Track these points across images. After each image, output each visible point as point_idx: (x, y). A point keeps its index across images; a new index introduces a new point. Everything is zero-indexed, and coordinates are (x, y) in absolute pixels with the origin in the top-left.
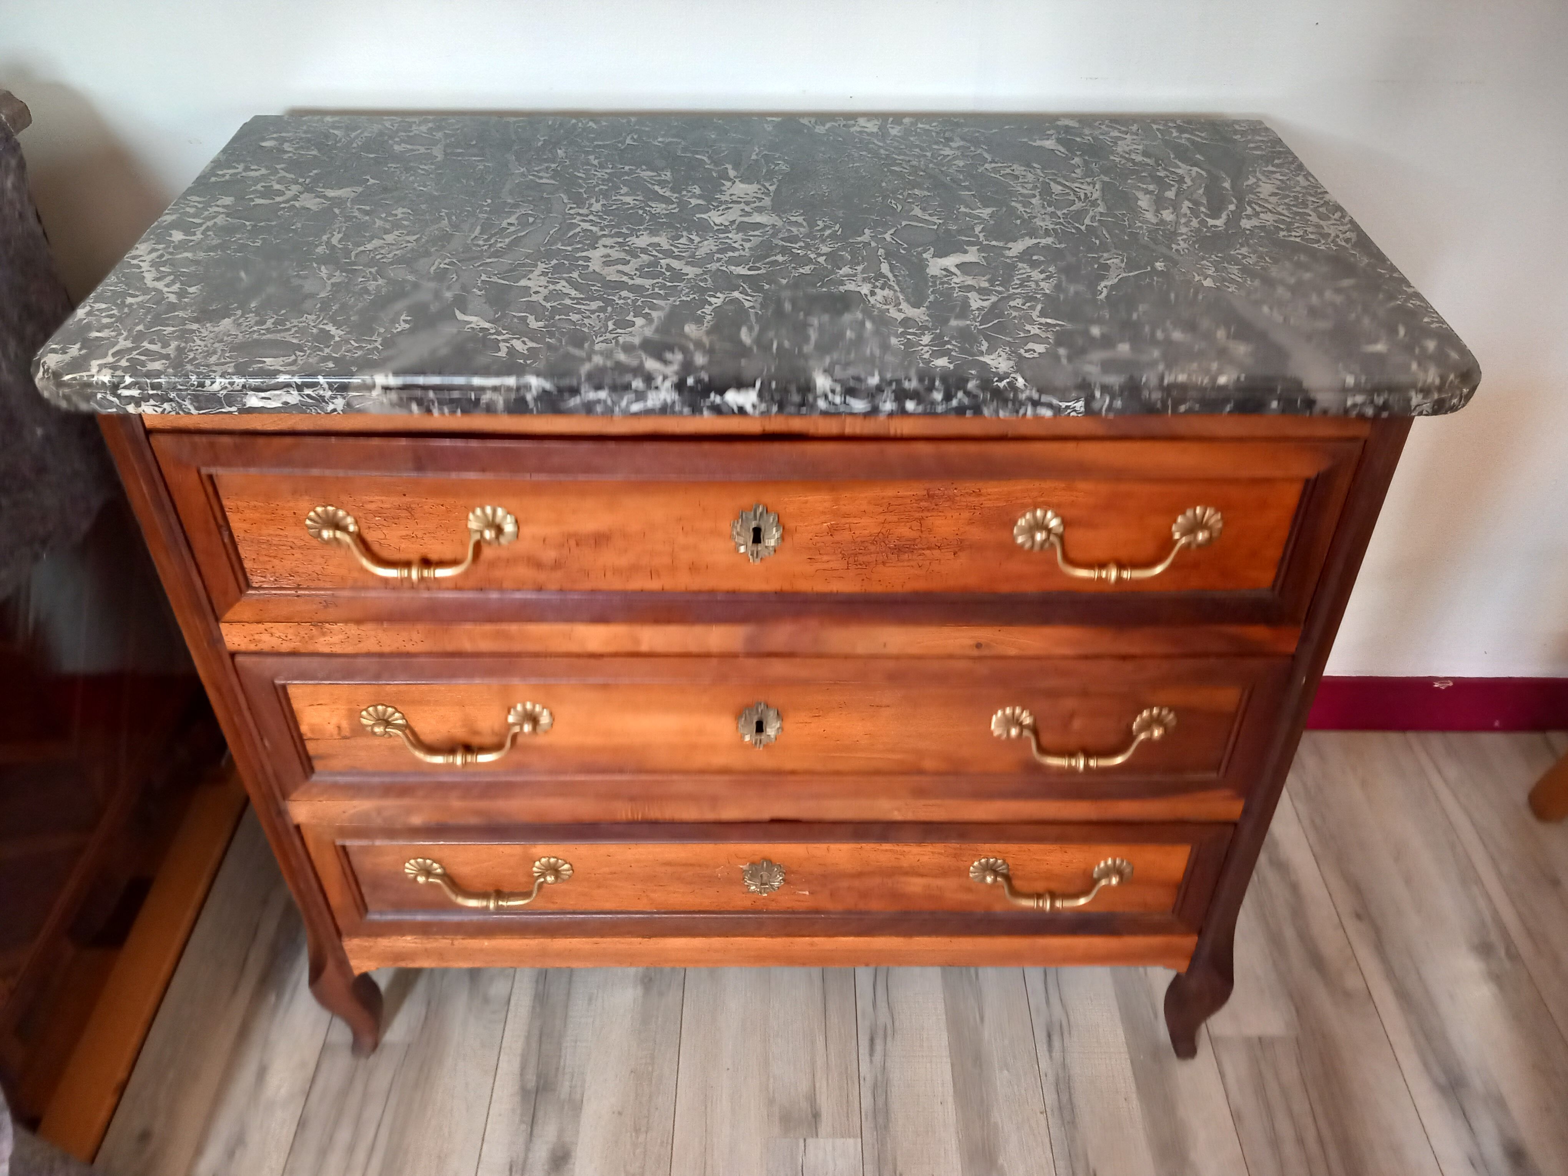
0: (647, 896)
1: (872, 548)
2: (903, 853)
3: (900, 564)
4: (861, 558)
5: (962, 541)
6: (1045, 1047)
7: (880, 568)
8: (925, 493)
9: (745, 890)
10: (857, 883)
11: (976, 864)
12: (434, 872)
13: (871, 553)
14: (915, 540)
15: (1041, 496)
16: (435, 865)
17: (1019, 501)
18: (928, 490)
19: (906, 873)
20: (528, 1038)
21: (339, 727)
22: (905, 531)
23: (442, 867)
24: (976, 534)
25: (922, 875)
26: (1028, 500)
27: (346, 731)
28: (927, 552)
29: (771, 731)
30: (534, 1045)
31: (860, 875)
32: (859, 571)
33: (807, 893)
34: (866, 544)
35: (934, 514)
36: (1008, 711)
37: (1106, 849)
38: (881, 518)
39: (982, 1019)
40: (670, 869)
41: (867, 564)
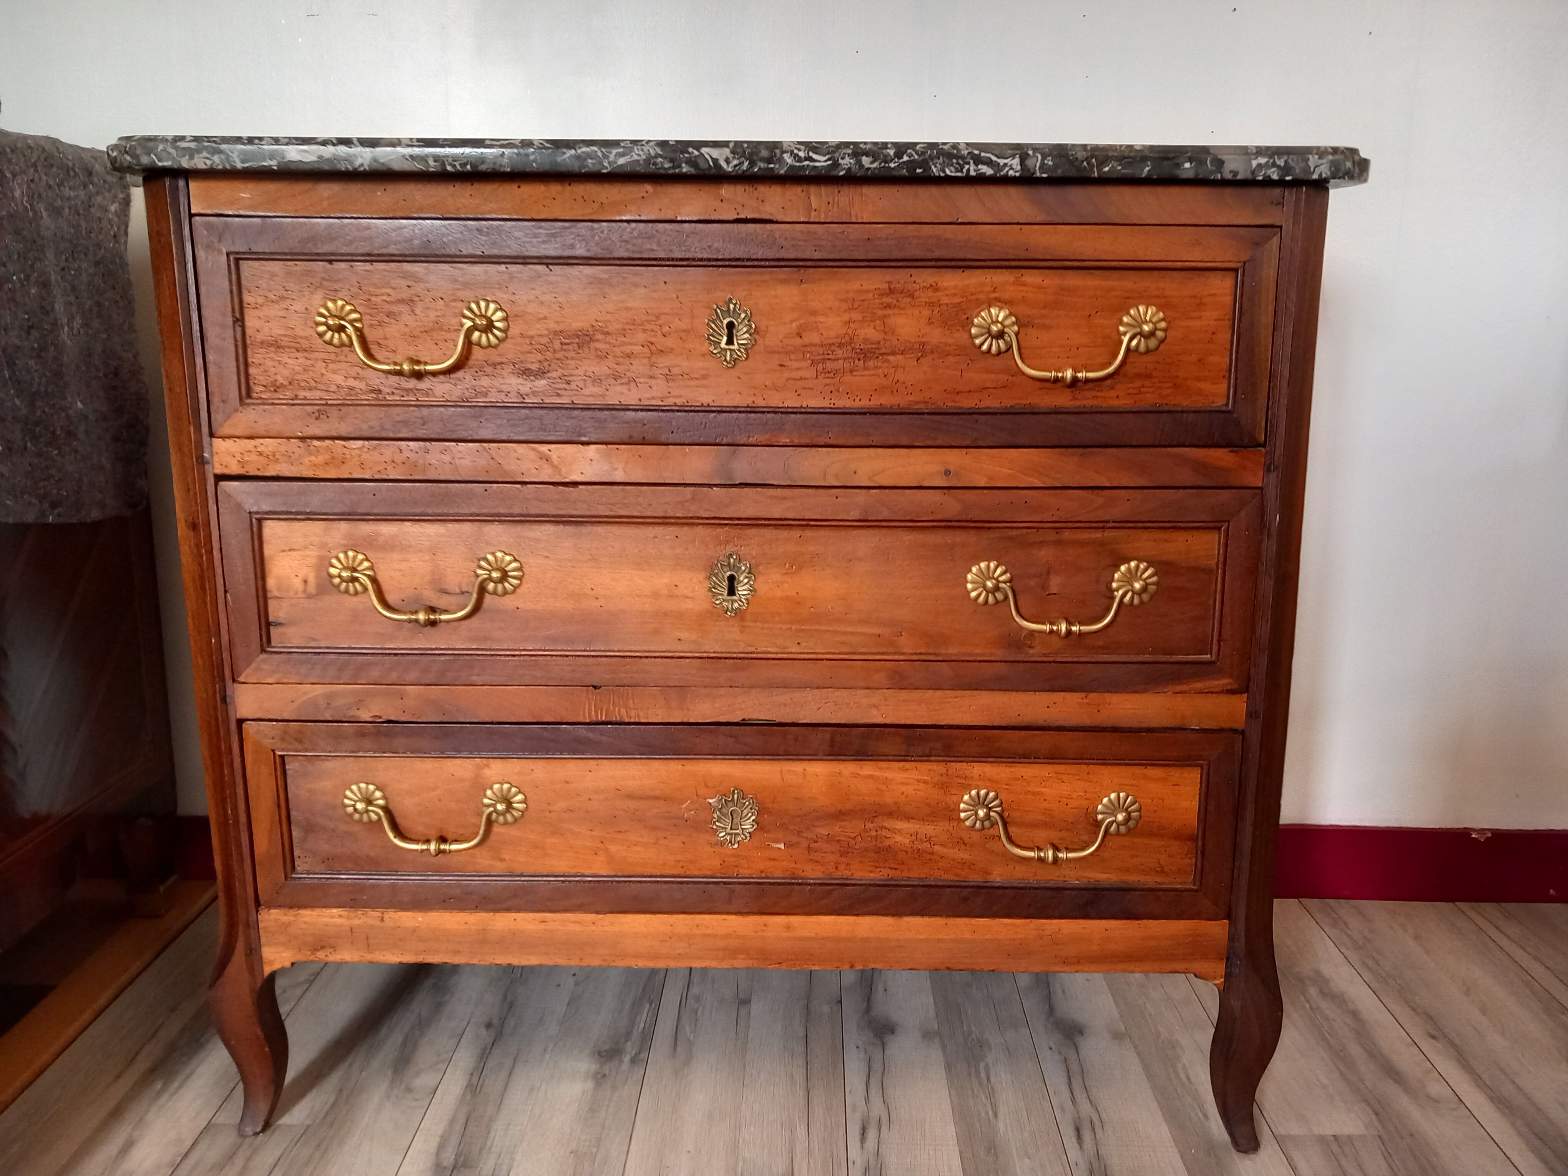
0: (607, 849)
1: (839, 353)
2: (886, 781)
3: (867, 372)
4: (830, 365)
5: (923, 344)
6: (1074, 1140)
7: (848, 378)
8: (886, 286)
9: (713, 839)
10: (838, 829)
11: (966, 797)
12: (375, 802)
13: (838, 359)
14: (879, 342)
15: (994, 291)
16: (378, 794)
17: (974, 297)
18: (889, 282)
19: (890, 814)
20: (452, 1121)
21: (305, 582)
22: (869, 332)
23: (384, 797)
24: (936, 336)
25: (908, 818)
26: (982, 297)
27: (312, 588)
28: (891, 358)
29: (742, 590)
30: (458, 1127)
31: (839, 815)
32: (828, 381)
33: (782, 846)
34: (832, 348)
35: (896, 311)
36: (983, 565)
37: (1107, 774)
38: (846, 317)
39: (996, 1115)
40: (632, 805)
41: (835, 372)
